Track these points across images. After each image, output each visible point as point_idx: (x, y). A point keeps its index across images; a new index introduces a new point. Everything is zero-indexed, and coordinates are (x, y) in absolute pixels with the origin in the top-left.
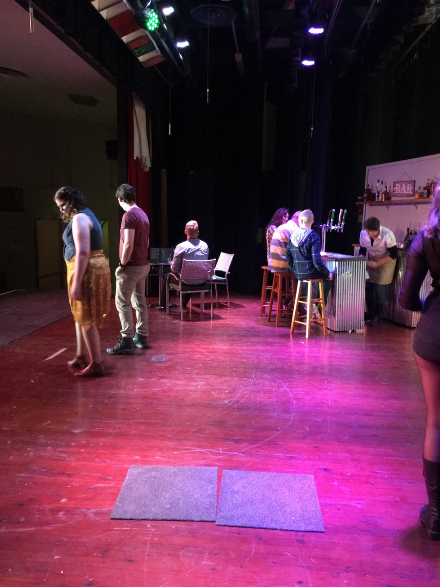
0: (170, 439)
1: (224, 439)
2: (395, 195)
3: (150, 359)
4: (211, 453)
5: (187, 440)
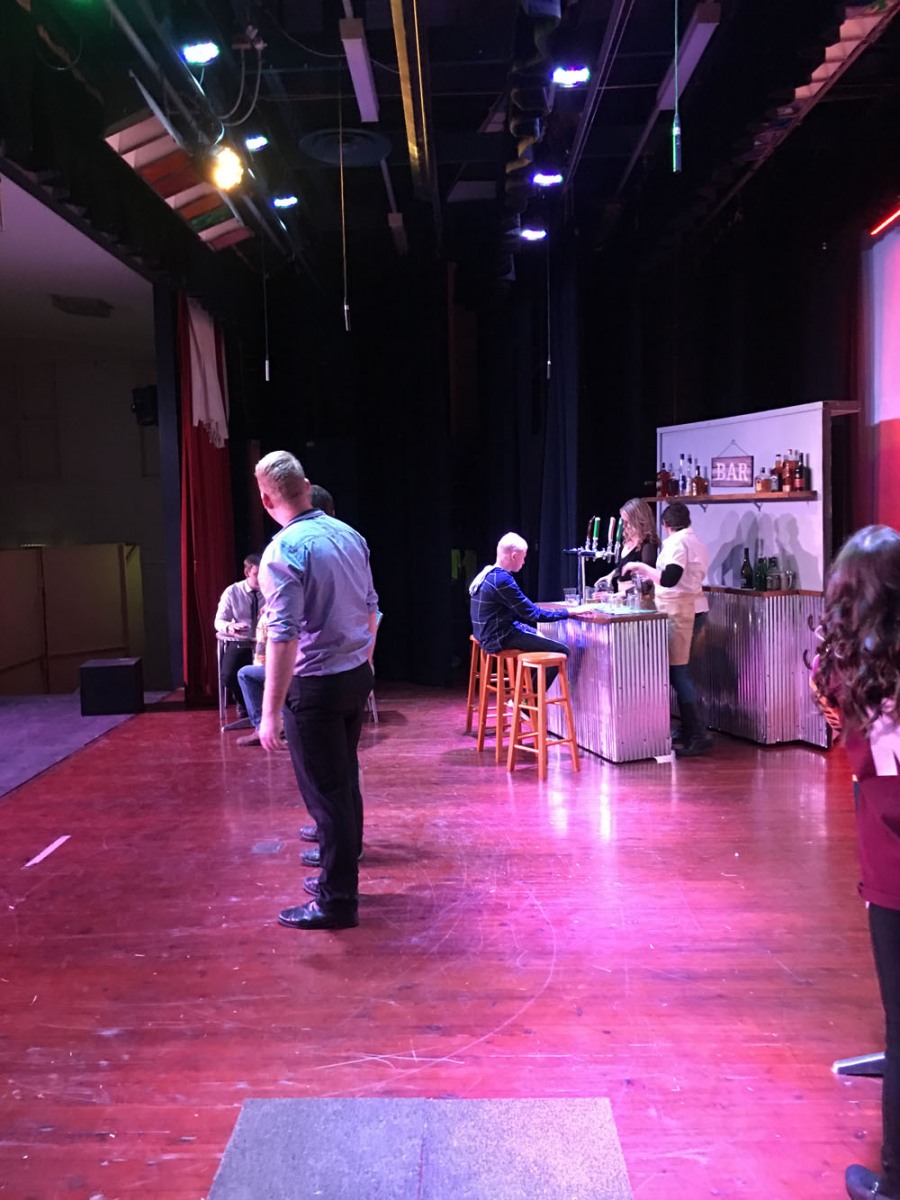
0: (308, 1037)
1: (418, 1027)
2: (718, 484)
3: (248, 849)
4: (395, 1063)
5: (343, 1036)
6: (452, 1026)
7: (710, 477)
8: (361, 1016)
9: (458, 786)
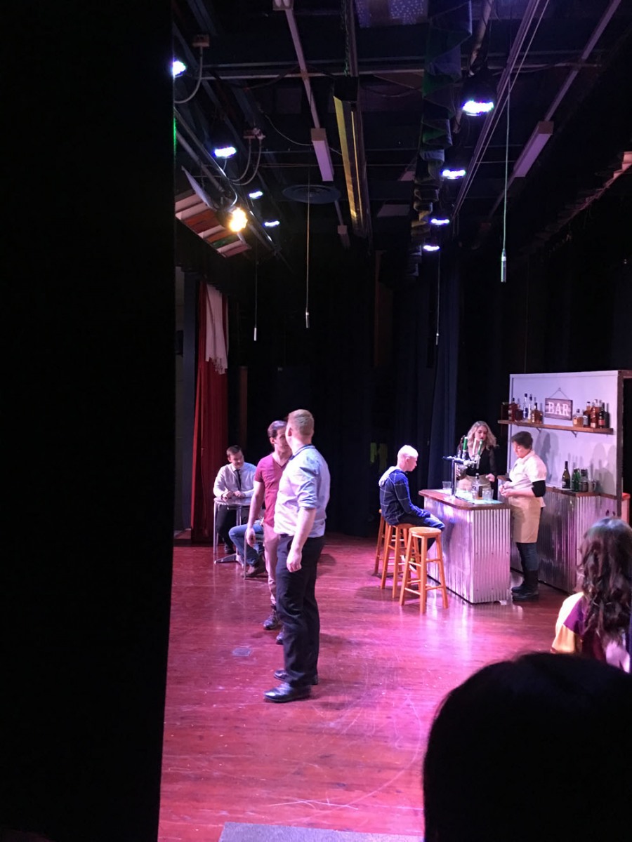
0: (264, 785)
1: (332, 784)
2: (549, 416)
3: (230, 652)
4: (316, 805)
5: (285, 786)
6: (352, 784)
7: (544, 411)
8: (297, 773)
9: (366, 614)
